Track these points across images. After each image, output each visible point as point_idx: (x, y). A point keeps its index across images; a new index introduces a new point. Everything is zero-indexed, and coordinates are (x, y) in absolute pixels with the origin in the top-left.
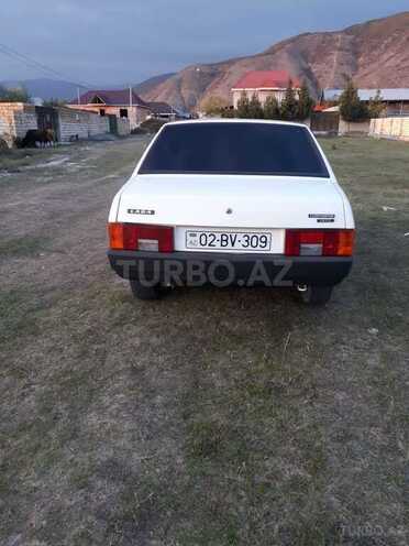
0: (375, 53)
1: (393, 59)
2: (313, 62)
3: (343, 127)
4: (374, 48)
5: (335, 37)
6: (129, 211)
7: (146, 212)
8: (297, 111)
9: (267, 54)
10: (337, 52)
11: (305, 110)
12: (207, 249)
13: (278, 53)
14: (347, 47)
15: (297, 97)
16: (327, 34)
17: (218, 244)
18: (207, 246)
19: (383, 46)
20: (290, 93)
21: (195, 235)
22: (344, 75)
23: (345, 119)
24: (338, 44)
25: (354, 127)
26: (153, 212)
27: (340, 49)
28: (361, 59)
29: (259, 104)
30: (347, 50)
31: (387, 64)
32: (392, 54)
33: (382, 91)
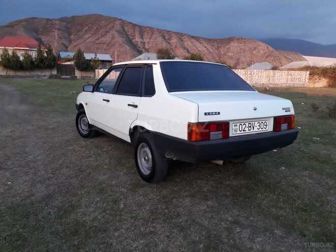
0: (81, 34)
1: (91, 38)
2: (42, 35)
3: (78, 74)
4: (79, 31)
5: (54, 22)
6: (205, 114)
7: (216, 114)
8: (47, 63)
9: (7, 26)
10: (56, 31)
11: (52, 63)
12: (243, 133)
13: (15, 27)
14: (63, 29)
15: (45, 55)
16: (48, 20)
17: (247, 129)
18: (242, 132)
19: (84, 31)
20: (40, 52)
21: (236, 125)
22: (63, 44)
23: (78, 69)
24: (57, 27)
25: (85, 74)
26: (219, 113)
27: (58, 29)
28: (72, 36)
29: (18, 57)
30: (63, 31)
31: (88, 41)
32: (90, 35)
33: (98, 55)
